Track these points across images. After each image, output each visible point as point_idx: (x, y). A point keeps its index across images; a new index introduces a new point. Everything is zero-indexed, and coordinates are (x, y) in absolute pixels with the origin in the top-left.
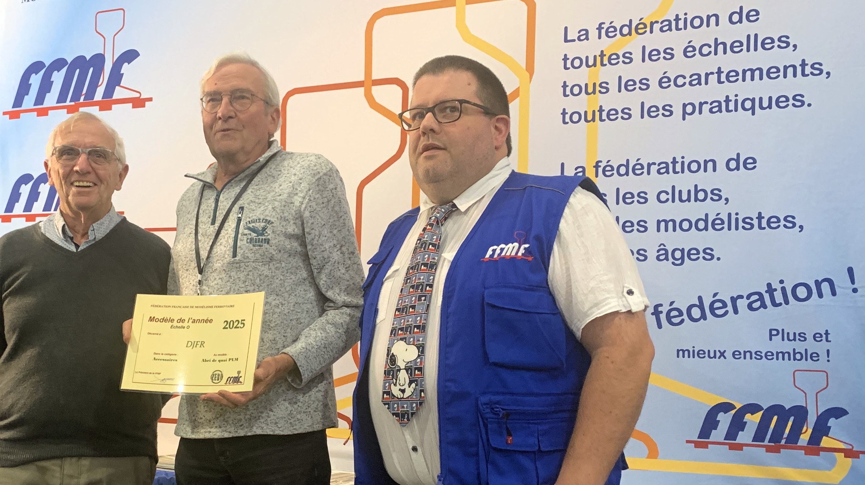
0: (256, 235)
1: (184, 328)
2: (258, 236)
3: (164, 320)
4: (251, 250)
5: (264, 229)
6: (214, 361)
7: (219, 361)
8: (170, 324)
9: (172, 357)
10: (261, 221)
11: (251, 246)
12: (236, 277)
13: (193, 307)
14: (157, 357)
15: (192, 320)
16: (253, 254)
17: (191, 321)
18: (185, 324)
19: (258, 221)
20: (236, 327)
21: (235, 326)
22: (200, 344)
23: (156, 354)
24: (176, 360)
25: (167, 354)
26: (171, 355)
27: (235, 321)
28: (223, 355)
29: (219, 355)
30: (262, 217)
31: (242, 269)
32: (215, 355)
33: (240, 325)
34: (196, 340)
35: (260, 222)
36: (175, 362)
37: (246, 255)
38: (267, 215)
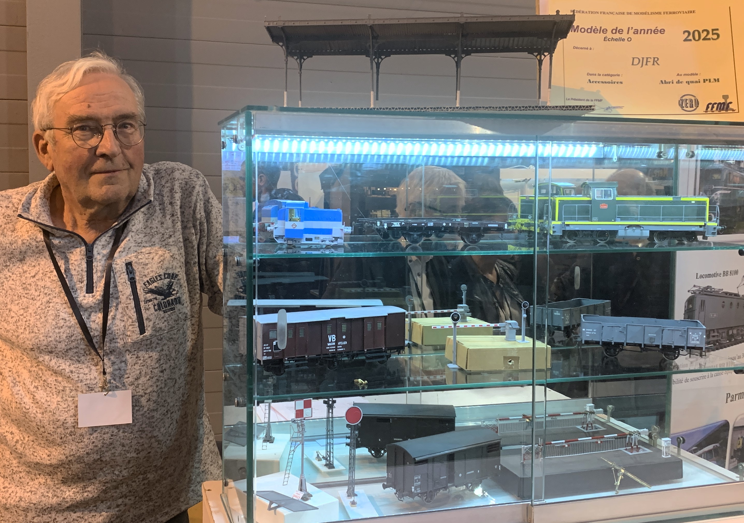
0: (163, 297)
1: (623, 40)
2: (165, 298)
3: (593, 30)
4: (163, 318)
5: (170, 286)
6: (678, 82)
7: (688, 83)
8: (602, 35)
9: (615, 79)
10: (163, 277)
11: (161, 313)
12: (147, 356)
13: (630, 13)
14: (593, 78)
15: (633, 31)
16: (166, 323)
17: (631, 31)
18: (624, 35)
19: (159, 278)
20: (704, 39)
21: (702, 37)
22: (652, 60)
23: (591, 75)
24: (621, 83)
25: (605, 75)
26: (612, 76)
27: (701, 32)
28: (692, 74)
29: (685, 75)
30: (162, 272)
31: (154, 345)
32: (678, 75)
33: (710, 36)
34: (645, 57)
35: (161, 279)
36: (619, 84)
37: (158, 326)
38: (167, 269)
